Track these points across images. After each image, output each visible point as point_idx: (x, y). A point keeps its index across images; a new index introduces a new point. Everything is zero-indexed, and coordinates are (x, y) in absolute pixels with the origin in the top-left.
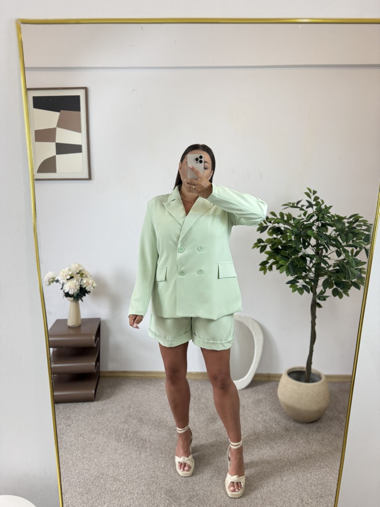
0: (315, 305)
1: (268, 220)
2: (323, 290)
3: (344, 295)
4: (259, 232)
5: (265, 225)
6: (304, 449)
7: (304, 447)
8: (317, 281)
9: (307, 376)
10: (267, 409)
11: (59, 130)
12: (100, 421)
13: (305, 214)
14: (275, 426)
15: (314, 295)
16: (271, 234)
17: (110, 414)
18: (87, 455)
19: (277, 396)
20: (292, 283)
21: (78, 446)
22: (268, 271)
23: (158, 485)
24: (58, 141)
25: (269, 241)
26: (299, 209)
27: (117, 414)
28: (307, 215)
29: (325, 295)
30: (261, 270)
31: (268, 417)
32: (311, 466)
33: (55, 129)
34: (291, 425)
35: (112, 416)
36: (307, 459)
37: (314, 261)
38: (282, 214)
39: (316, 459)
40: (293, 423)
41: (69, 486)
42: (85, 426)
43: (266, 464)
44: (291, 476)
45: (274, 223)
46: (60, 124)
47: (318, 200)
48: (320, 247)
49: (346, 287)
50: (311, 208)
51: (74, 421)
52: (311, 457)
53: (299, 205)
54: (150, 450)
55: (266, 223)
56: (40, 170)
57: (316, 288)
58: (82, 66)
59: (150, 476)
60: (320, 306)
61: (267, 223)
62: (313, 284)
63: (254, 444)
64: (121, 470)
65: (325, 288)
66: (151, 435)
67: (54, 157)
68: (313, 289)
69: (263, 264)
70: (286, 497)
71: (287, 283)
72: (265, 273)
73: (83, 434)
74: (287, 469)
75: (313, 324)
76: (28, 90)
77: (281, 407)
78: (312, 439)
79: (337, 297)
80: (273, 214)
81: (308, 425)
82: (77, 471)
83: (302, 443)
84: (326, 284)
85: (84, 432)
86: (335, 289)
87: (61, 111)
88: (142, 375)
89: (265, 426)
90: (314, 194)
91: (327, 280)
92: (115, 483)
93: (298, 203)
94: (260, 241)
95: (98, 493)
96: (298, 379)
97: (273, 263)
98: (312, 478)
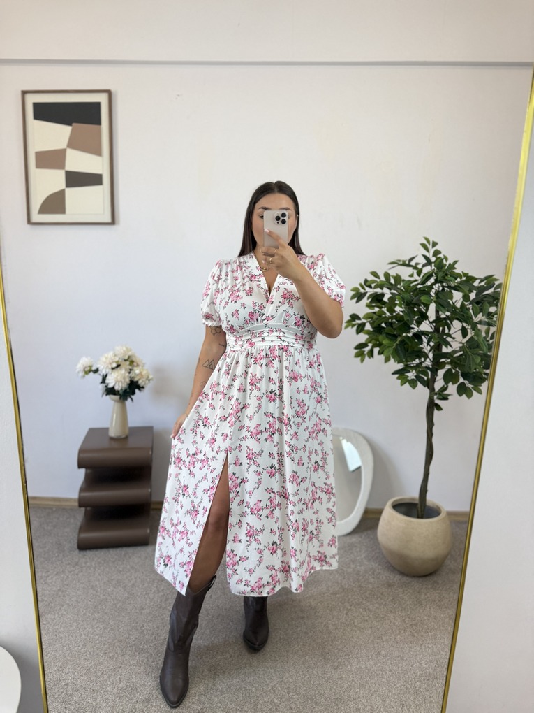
0: (432, 407)
1: (367, 284)
2: (445, 386)
3: (474, 392)
4: (355, 300)
5: (362, 291)
6: (413, 612)
7: (413, 610)
8: (437, 370)
9: (419, 509)
10: (363, 556)
11: (70, 152)
12: (121, 569)
13: (419, 275)
14: (372, 580)
15: (430, 392)
16: (369, 306)
17: (136, 560)
18: (99, 614)
19: (377, 539)
20: (401, 373)
22: (367, 357)
23: (199, 658)
24: (68, 167)
25: (367, 317)
26: (411, 268)
27: (147, 560)
28: (422, 275)
29: (446, 392)
30: (357, 355)
31: (363, 568)
32: (422, 636)
33: (63, 152)
34: (395, 579)
35: (138, 563)
36: (416, 625)
37: (432, 344)
38: (387, 275)
39: (430, 625)
40: (397, 578)
41: (71, 656)
42: (99, 575)
43: (358, 632)
44: (392, 648)
45: (375, 287)
46: (72, 144)
47: (439, 256)
49: (477, 379)
50: (428, 266)
51: (85, 568)
52: (422, 624)
53: (413, 263)
55: (364, 289)
56: (43, 210)
57: (434, 380)
60: (439, 408)
61: (366, 287)
62: (429, 372)
63: (340, 604)
64: (147, 637)
65: (446, 381)
67: (62, 193)
68: (431, 384)
69: (361, 346)
71: (394, 374)
72: (362, 361)
73: (96, 586)
74: (387, 640)
75: (430, 434)
76: (24, 93)
77: (382, 554)
78: (425, 599)
79: (464, 396)
80: (375, 274)
81: (421, 579)
82: (83, 637)
83: (411, 604)
84: (449, 377)
85: (97, 583)
86: (463, 383)
87: (74, 124)
89: (358, 579)
90: (433, 246)
91: (449, 370)
92: (137, 654)
93: (411, 259)
94: (354, 317)
95: (111, 667)
96: (407, 514)
97: (374, 346)
98: (422, 652)
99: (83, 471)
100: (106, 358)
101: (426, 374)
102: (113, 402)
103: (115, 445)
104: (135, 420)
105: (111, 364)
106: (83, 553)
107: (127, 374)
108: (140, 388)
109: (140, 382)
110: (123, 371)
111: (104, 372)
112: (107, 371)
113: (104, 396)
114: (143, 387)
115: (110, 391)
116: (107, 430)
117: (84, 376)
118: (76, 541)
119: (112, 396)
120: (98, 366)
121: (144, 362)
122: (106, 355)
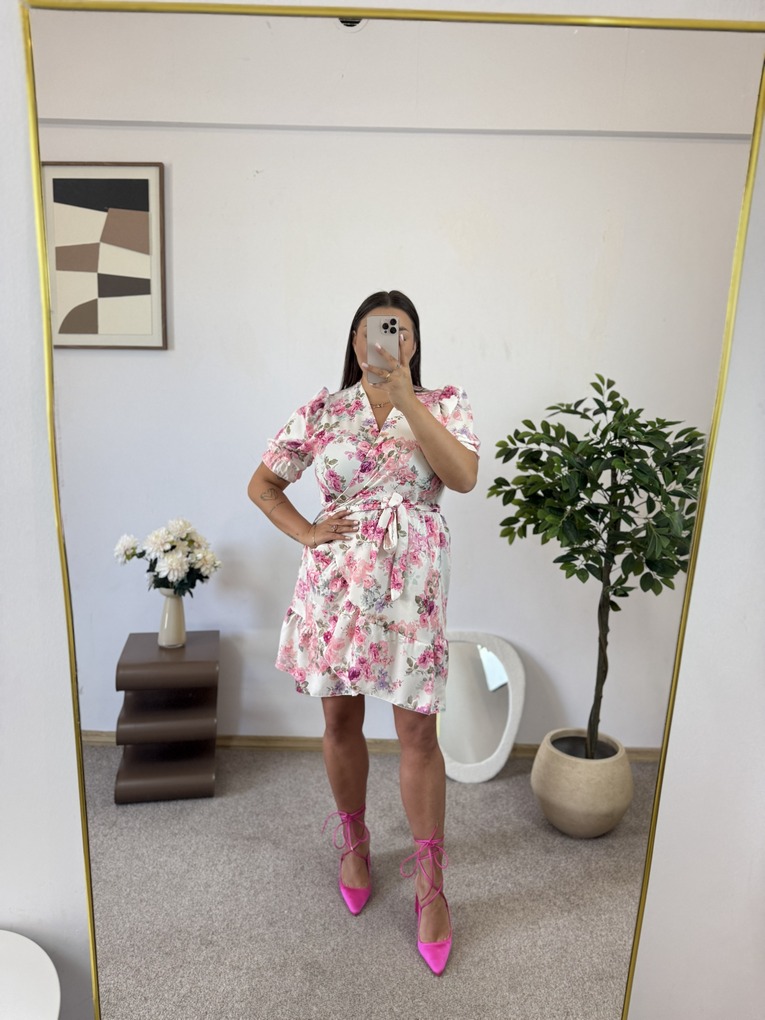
0: (606, 606)
1: (519, 437)
2: (623, 577)
3: (664, 586)
4: (502, 458)
5: (511, 446)
6: (580, 887)
7: (581, 884)
8: (613, 555)
9: (589, 747)
10: (511, 811)
11: (105, 249)
12: (176, 831)
15: (604, 586)
16: (521, 467)
17: (197, 818)
18: (149, 894)
19: (530, 787)
20: (566, 561)
21: (131, 879)
22: (517, 537)
23: (290, 952)
24: (102, 270)
25: (517, 481)
26: (579, 416)
27: (212, 819)
29: (626, 585)
30: (504, 534)
31: (510, 827)
32: (593, 920)
33: (96, 246)
34: (555, 843)
35: (200, 822)
36: (585, 906)
37: (607, 520)
38: (546, 426)
39: (603, 905)
40: (558, 840)
41: (113, 952)
42: (147, 839)
43: (506, 915)
44: (551, 937)
45: (530, 442)
46: (109, 236)
47: (617, 399)
48: (619, 492)
49: (668, 570)
50: (603, 414)
51: (126, 830)
52: (593, 903)
53: (580, 409)
54: (276, 887)
55: (515, 444)
56: (65, 329)
57: (609, 571)
58: (154, 120)
59: (273, 936)
60: (616, 607)
61: (517, 442)
62: (603, 559)
64: (216, 924)
65: (626, 573)
66: (278, 858)
67: (94, 303)
68: (605, 574)
69: (509, 522)
70: (540, 977)
71: (555, 561)
72: (511, 542)
73: (143, 854)
74: (545, 926)
75: (603, 643)
76: (43, 164)
78: (597, 869)
79: (651, 590)
80: (529, 424)
81: (590, 842)
82: (128, 925)
83: (577, 876)
84: (629, 566)
85: (144, 851)
86: (647, 574)
87: (110, 209)
88: (263, 744)
90: (609, 387)
91: (630, 556)
92: (204, 948)
93: (578, 403)
94: (501, 482)
95: (169, 966)
96: (573, 752)
97: (528, 522)
98: (593, 942)
99: (122, 694)
100: (157, 537)
101: (599, 562)
102: (164, 597)
103: (166, 657)
104: (195, 622)
105: (163, 545)
106: (122, 808)
107: (186, 559)
108: (203, 578)
109: (202, 570)
110: (180, 555)
111: (153, 557)
112: (158, 555)
113: (152, 588)
114: (207, 577)
115: (161, 583)
116: (155, 635)
117: (125, 562)
118: (113, 793)
119: (164, 590)
120: (145, 548)
121: (207, 541)
122: (156, 533)
